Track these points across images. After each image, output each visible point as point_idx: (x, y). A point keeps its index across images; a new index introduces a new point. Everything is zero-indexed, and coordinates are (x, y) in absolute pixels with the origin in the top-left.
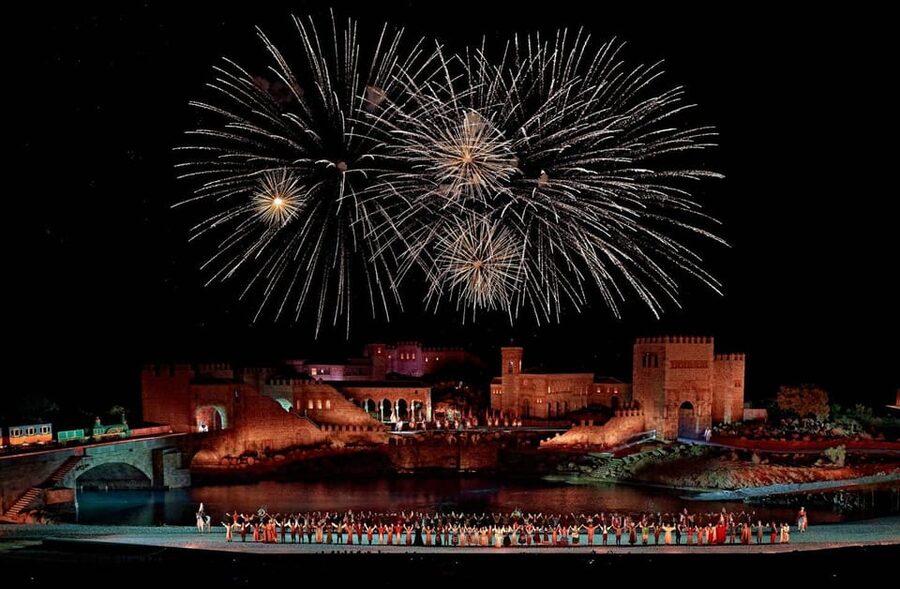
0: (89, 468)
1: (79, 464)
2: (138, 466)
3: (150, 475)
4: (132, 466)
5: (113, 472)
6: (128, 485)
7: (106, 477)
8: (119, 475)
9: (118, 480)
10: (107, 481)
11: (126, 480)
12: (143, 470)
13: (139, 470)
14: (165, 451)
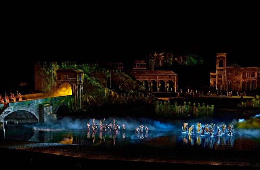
0: (10, 113)
1: (5, 111)
2: (32, 112)
3: (38, 117)
4: (30, 113)
5: (21, 115)
6: (28, 121)
7: (17, 118)
8: (24, 117)
9: (23, 119)
10: (18, 119)
11: (26, 119)
12: (34, 114)
13: (33, 114)
14: (45, 105)
